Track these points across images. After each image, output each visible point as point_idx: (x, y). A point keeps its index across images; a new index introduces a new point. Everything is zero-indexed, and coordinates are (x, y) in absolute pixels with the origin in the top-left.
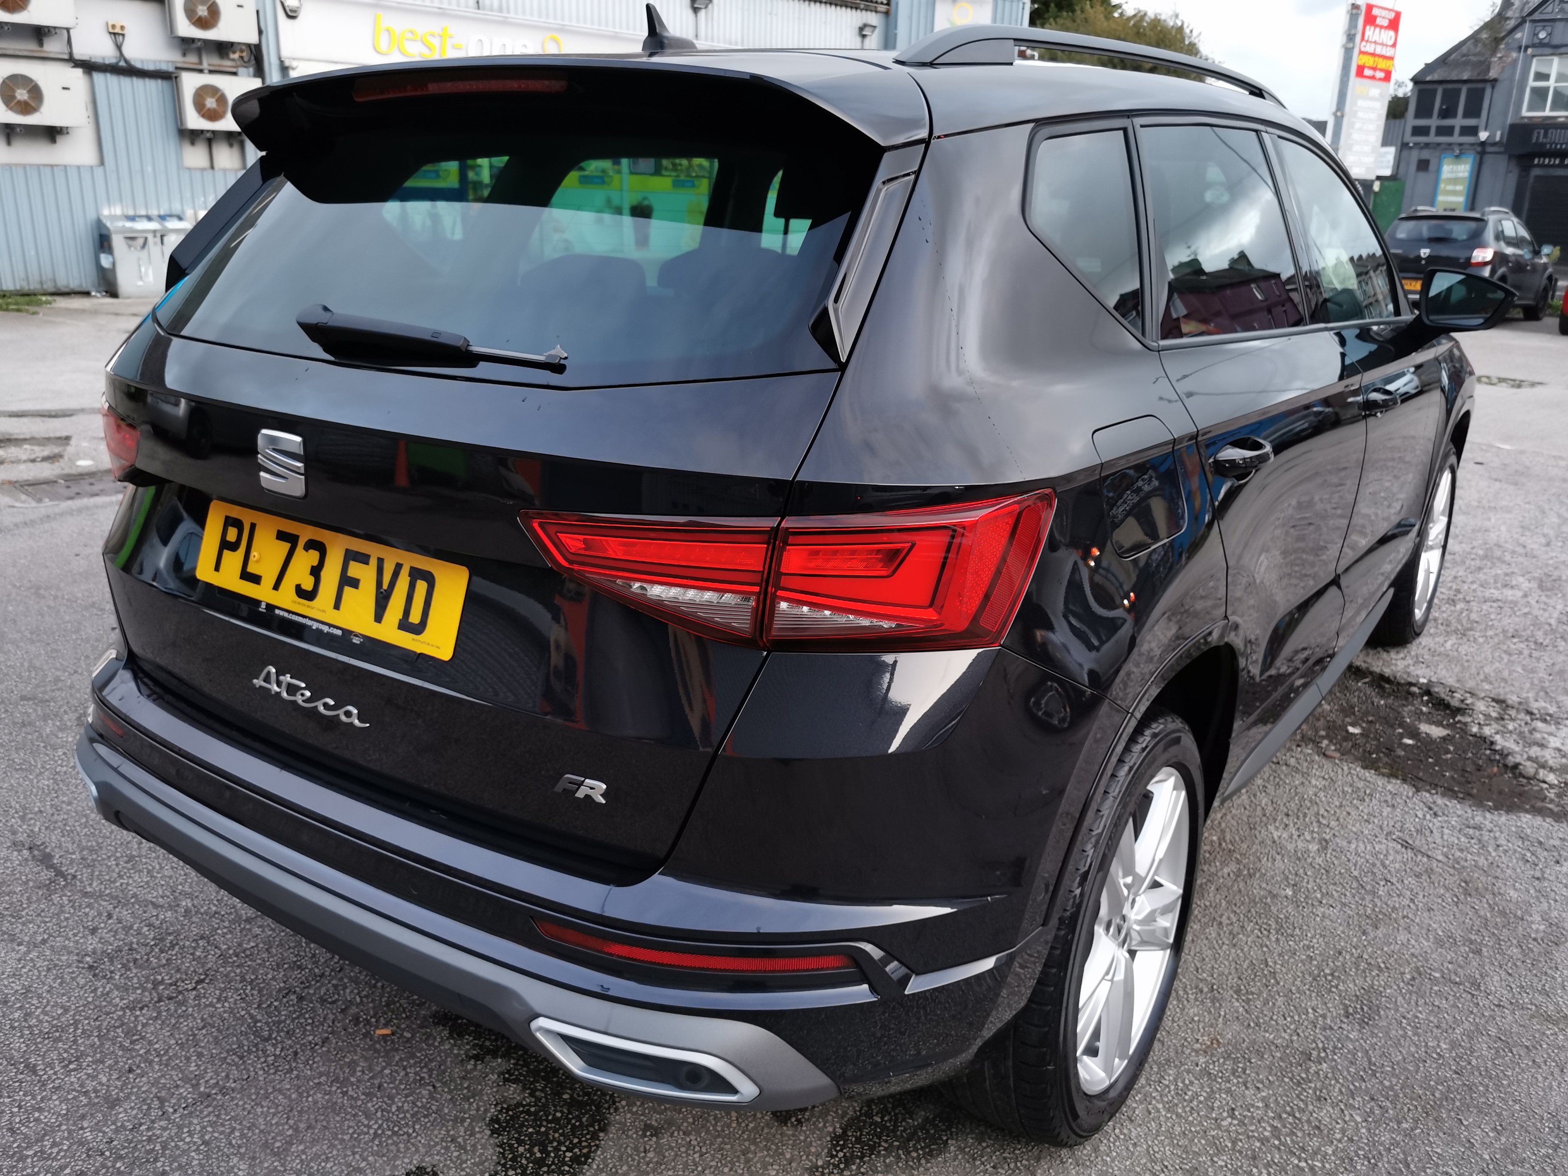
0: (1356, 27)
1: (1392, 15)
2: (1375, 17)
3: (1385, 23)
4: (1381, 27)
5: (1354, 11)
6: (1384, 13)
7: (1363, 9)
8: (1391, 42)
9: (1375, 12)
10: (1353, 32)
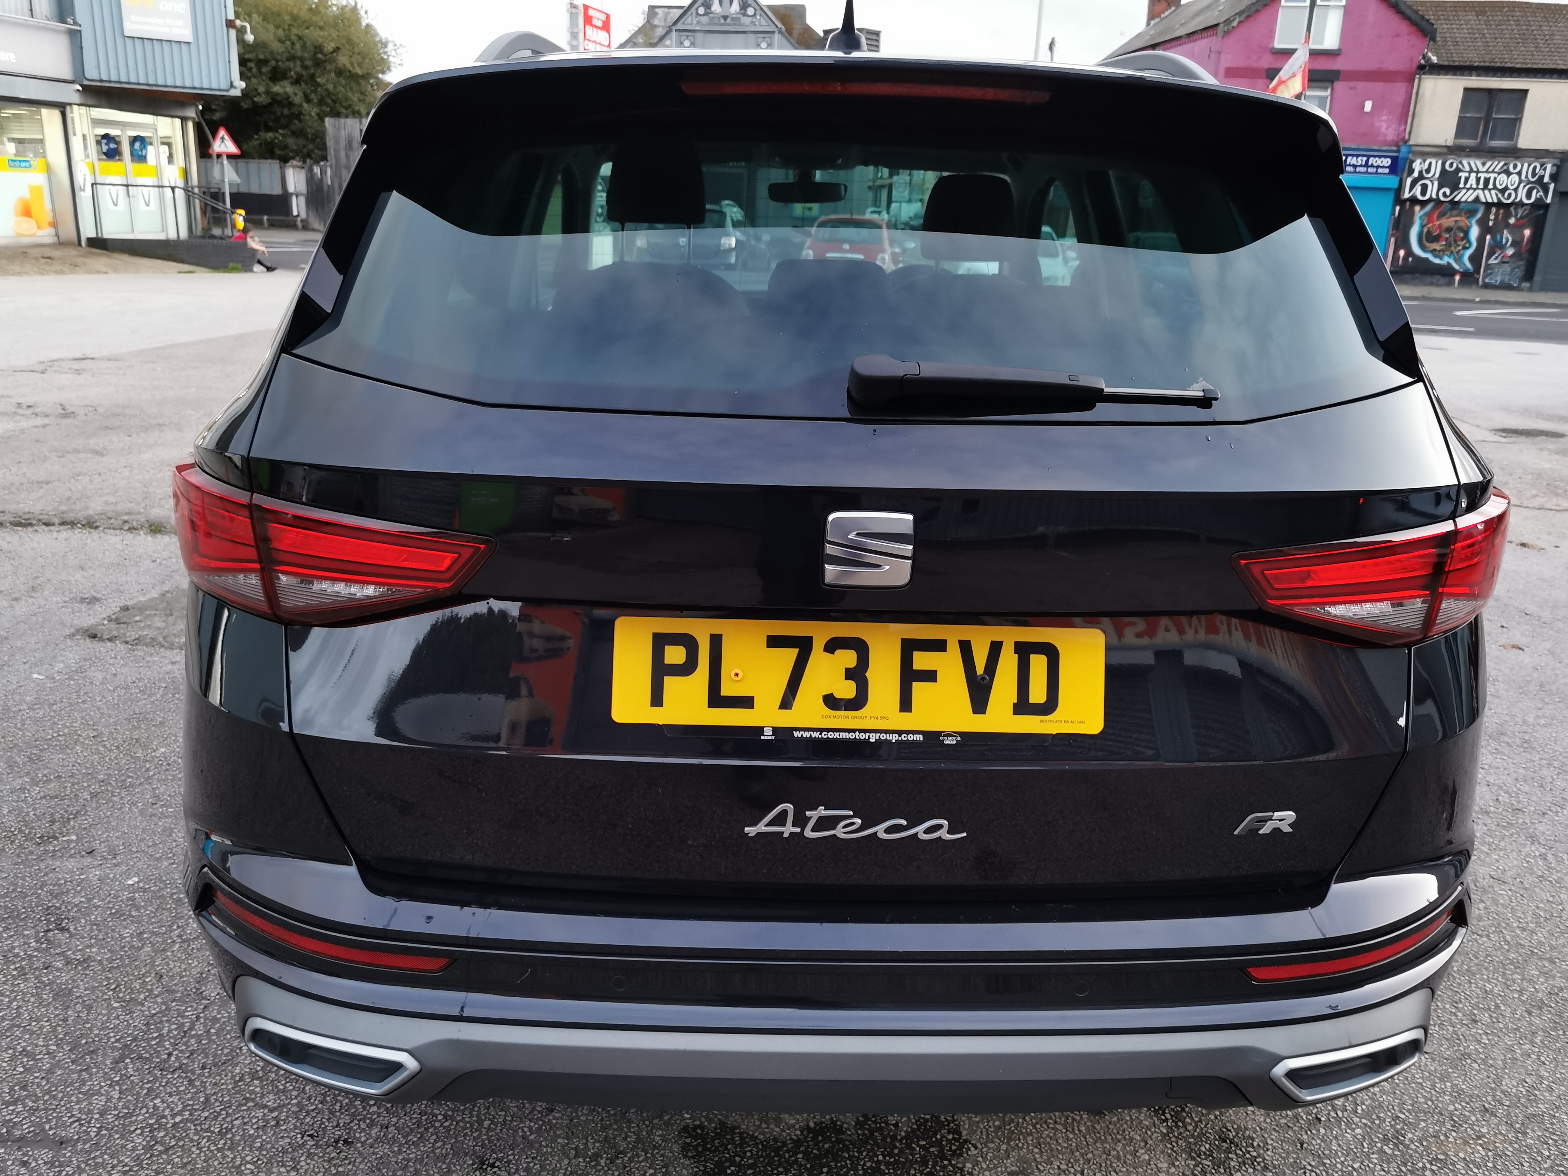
0: (577, 26)
1: (604, 17)
2: (591, 17)
3: (600, 24)
4: (596, 27)
5: (574, 10)
6: (598, 14)
7: (582, 9)
8: (607, 44)
9: (591, 12)
10: (575, 31)
